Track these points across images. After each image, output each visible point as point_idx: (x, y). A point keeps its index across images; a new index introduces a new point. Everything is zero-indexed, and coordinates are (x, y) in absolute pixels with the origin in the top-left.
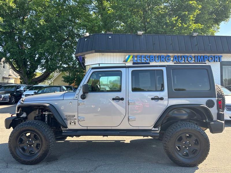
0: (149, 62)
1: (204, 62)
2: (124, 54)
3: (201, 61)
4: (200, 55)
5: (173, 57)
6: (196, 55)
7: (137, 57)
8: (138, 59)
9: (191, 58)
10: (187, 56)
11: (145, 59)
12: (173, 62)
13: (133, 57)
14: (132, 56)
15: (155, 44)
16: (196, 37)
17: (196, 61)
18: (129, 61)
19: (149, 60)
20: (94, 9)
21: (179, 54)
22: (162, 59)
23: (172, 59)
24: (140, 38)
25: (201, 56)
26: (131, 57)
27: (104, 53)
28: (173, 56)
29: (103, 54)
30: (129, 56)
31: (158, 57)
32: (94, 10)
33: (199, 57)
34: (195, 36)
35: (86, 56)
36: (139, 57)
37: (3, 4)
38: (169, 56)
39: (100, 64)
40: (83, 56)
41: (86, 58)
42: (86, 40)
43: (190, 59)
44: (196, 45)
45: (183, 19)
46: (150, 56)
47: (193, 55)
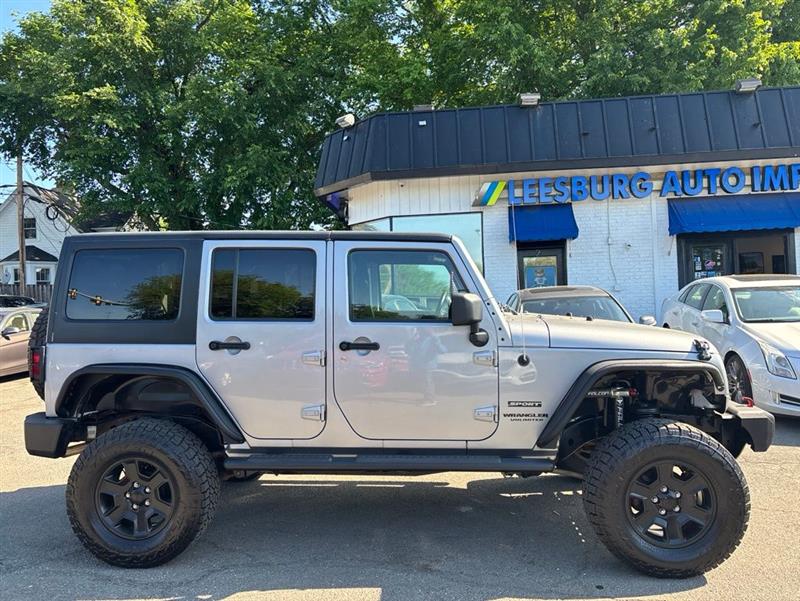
0: (569, 200)
1: (791, 188)
2: (478, 176)
3: (777, 184)
4: (774, 162)
5: (660, 179)
6: (760, 163)
7: (522, 184)
8: (528, 191)
9: (735, 175)
10: (719, 170)
11: (554, 193)
12: (661, 196)
13: (507, 187)
14: (504, 183)
15: (589, 136)
16: (752, 97)
17: (758, 187)
18: (492, 201)
19: (567, 194)
20: (402, 27)
21: (688, 167)
22: (617, 187)
23: (657, 185)
24: (531, 116)
25: (777, 169)
26: (501, 186)
27: (407, 181)
28: (661, 173)
29: (401, 182)
30: (494, 185)
31: (602, 180)
32: (403, 32)
33: (769, 173)
34: (749, 93)
35: (351, 192)
36: (531, 186)
37: (115, 42)
38: (644, 177)
39: (394, 219)
40: (342, 194)
41: (351, 199)
42: (345, 138)
43: (732, 180)
44: (755, 126)
45: (730, 27)
46: (571, 179)
47: (746, 164)
